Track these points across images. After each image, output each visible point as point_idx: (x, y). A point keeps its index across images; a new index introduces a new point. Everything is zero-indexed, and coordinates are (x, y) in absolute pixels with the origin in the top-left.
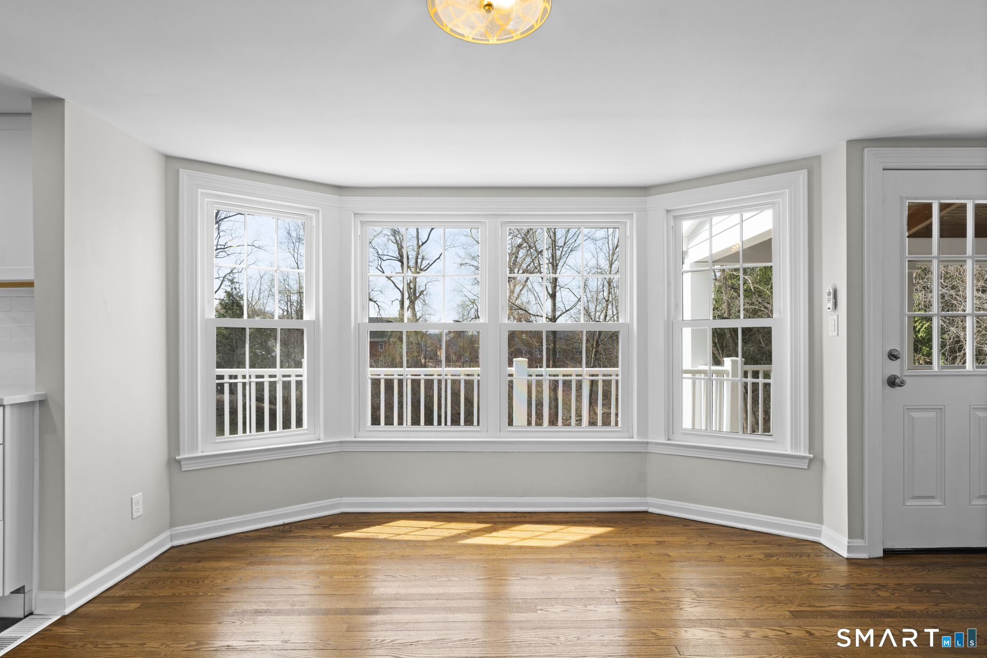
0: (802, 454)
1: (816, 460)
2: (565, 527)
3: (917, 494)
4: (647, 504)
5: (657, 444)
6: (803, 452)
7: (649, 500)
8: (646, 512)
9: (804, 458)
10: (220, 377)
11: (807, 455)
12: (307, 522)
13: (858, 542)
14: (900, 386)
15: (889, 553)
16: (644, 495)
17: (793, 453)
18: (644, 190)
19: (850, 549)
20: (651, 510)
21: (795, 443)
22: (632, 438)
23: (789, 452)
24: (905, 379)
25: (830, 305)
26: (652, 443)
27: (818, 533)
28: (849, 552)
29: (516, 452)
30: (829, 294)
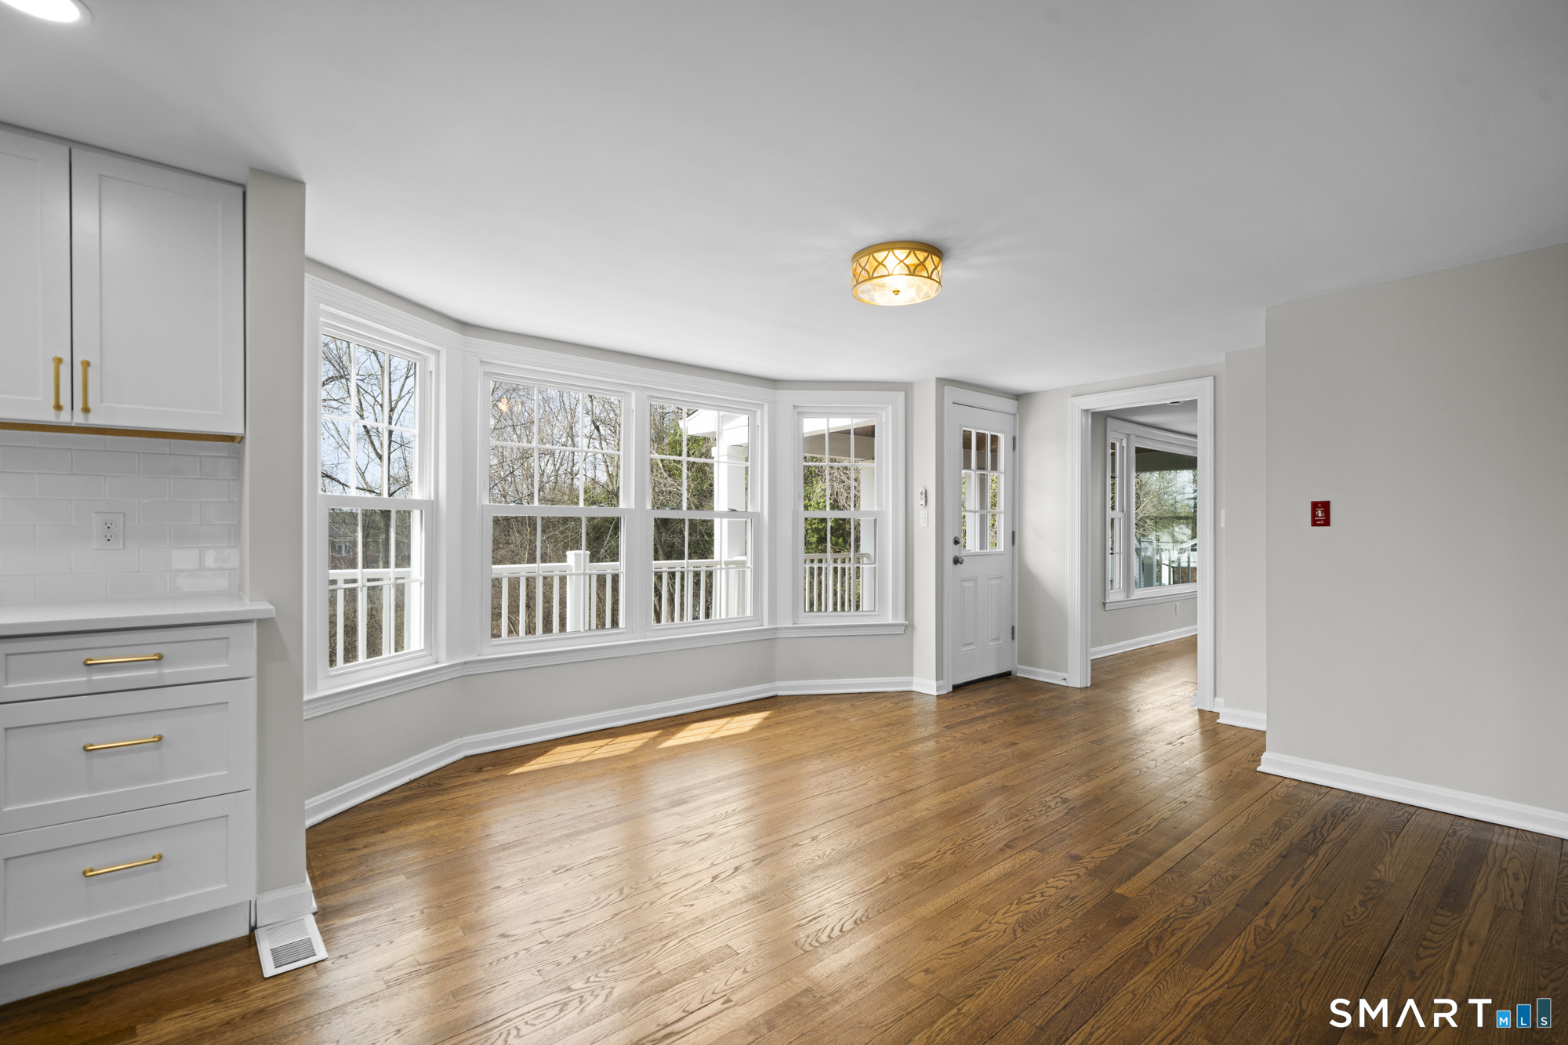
0: (901, 622)
1: (909, 627)
2: (730, 719)
3: (966, 643)
4: (776, 689)
5: (786, 628)
6: (901, 621)
7: (778, 684)
8: (776, 696)
9: (902, 625)
10: (334, 582)
11: (904, 622)
12: (432, 775)
13: (941, 683)
14: (961, 563)
15: (956, 688)
16: (772, 680)
17: (894, 622)
18: (773, 383)
19: (938, 688)
20: (780, 693)
21: (895, 613)
22: (762, 625)
23: (891, 621)
24: (964, 558)
25: (923, 502)
26: (782, 629)
27: (910, 683)
28: (937, 691)
29: (664, 652)
30: (922, 493)
